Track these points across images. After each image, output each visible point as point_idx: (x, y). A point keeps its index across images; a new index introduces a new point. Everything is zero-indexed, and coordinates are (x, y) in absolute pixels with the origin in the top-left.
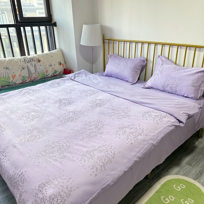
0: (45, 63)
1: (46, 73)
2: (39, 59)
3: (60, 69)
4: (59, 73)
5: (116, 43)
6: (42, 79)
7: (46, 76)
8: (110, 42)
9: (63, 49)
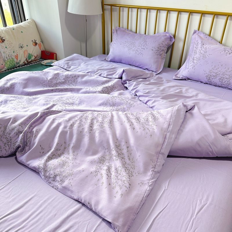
0: (12, 43)
1: (15, 60)
2: (2, 37)
3: (35, 52)
4: (35, 58)
5: (123, 11)
6: (11, 69)
7: (16, 64)
8: (113, 8)
9: (38, 20)
